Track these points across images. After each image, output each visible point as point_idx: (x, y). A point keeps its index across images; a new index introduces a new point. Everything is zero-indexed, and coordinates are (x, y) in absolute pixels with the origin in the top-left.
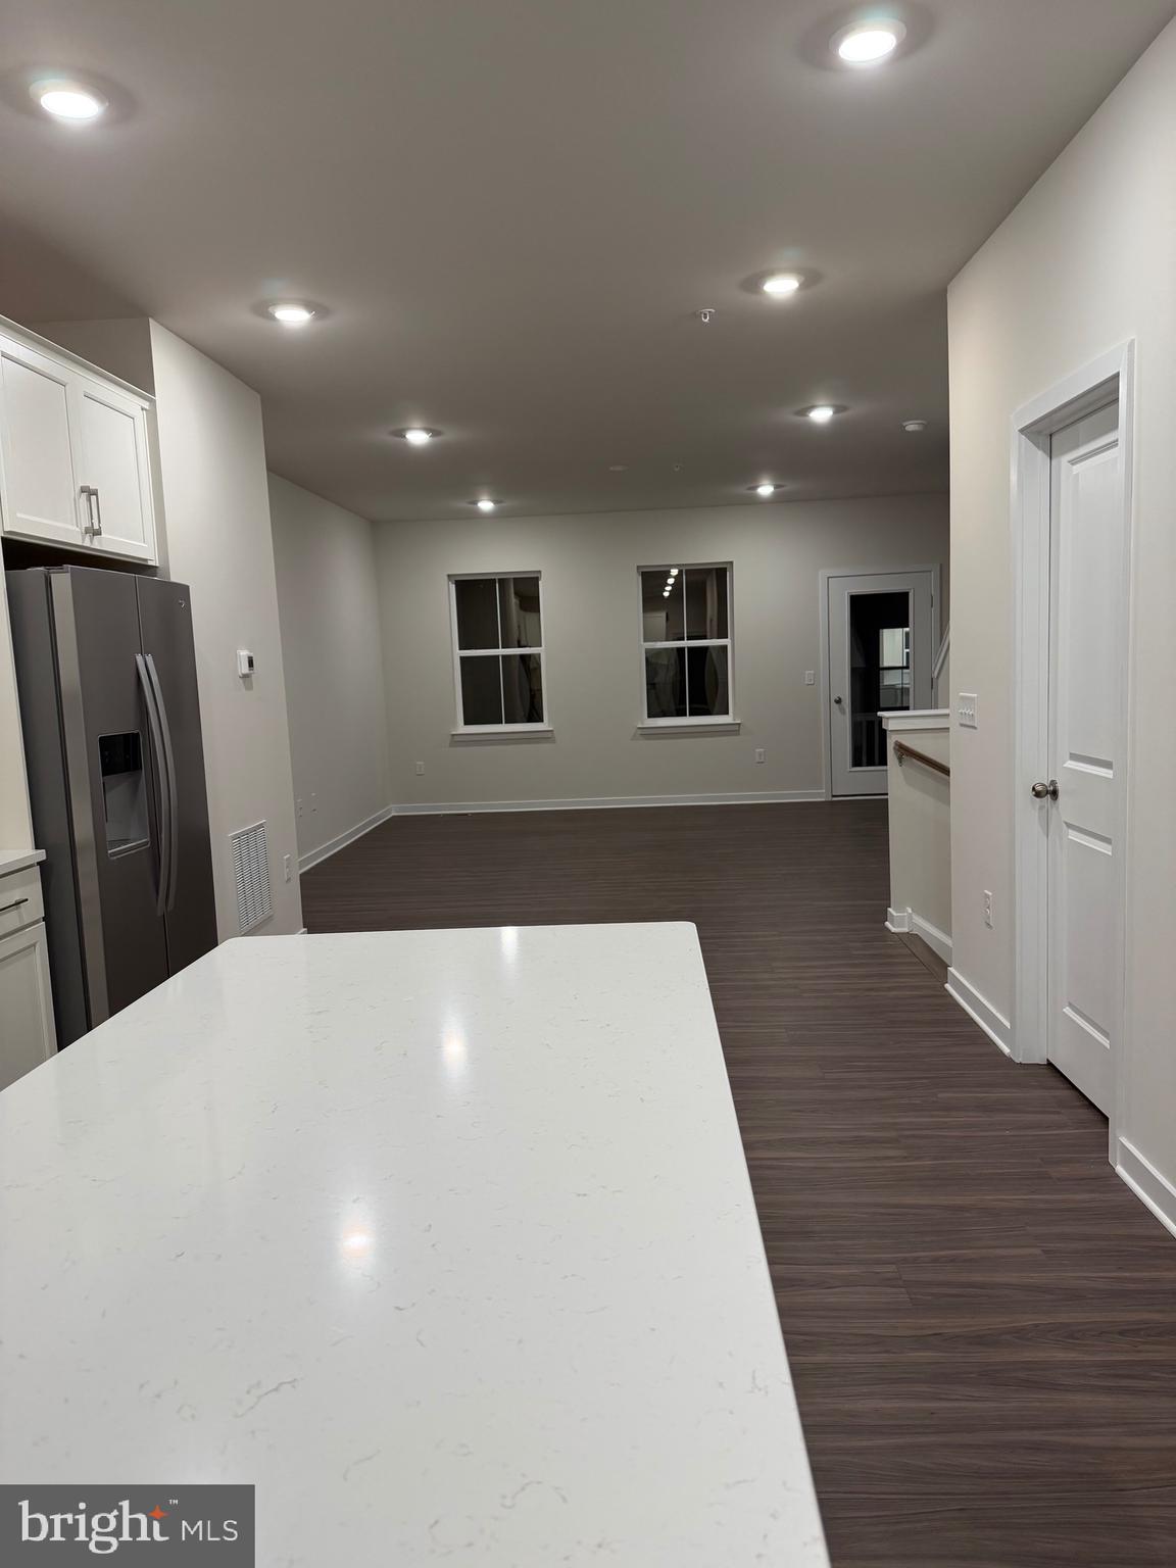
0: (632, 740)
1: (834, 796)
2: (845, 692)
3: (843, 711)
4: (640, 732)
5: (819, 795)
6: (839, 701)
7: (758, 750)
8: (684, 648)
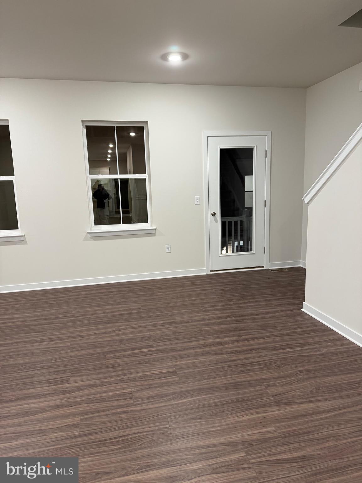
0: (84, 240)
1: (211, 271)
2: (217, 209)
3: (216, 221)
4: (89, 235)
5: (202, 271)
6: (214, 215)
7: (166, 245)
8: (118, 179)
